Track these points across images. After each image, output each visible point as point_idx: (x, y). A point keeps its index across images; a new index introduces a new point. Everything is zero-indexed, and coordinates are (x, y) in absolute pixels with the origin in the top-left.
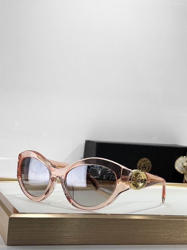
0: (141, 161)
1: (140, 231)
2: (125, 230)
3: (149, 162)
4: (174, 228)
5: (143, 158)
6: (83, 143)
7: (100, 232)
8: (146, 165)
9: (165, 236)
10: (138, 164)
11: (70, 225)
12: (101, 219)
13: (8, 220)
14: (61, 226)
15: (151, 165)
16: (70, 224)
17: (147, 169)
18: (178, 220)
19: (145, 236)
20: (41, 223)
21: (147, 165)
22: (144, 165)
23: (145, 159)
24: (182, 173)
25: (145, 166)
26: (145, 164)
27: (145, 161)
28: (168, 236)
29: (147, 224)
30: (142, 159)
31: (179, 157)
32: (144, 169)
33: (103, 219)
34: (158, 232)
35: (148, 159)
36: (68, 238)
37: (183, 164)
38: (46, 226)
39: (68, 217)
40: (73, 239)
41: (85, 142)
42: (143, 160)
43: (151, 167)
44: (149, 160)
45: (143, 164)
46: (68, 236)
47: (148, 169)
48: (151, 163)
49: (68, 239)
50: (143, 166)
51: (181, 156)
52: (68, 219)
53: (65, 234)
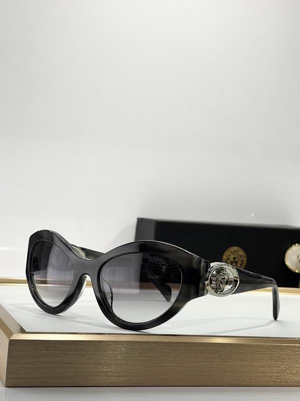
0: (229, 252)
1: (230, 364)
2: (206, 362)
3: (242, 253)
4: (289, 359)
5: (232, 248)
6: (134, 222)
7: (162, 364)
8: (237, 258)
9: (274, 373)
10: (225, 257)
11: (112, 352)
12: (166, 342)
13: (8, 344)
14: (98, 355)
15: (245, 259)
16: (112, 350)
17: (239, 265)
18: (295, 346)
19: (239, 372)
20: (63, 350)
21: (239, 258)
22: (234, 258)
23: (235, 249)
24: (297, 271)
25: (236, 260)
26: (236, 256)
27: (235, 252)
28: (278, 372)
29: (242, 351)
30: (230, 249)
31: (291, 245)
32: (234, 264)
33: (168, 343)
34: (261, 366)
35: (240, 249)
36: (109, 374)
37: (298, 256)
38: (71, 354)
39: (110, 340)
40: (117, 376)
41: (136, 220)
42: (232, 251)
43: (245, 262)
44: (243, 251)
45: (232, 257)
46: (109, 372)
47: (241, 265)
48: (245, 255)
49: (110, 376)
50: (232, 260)
51: (295, 244)
52: (109, 343)
53: (105, 367)
